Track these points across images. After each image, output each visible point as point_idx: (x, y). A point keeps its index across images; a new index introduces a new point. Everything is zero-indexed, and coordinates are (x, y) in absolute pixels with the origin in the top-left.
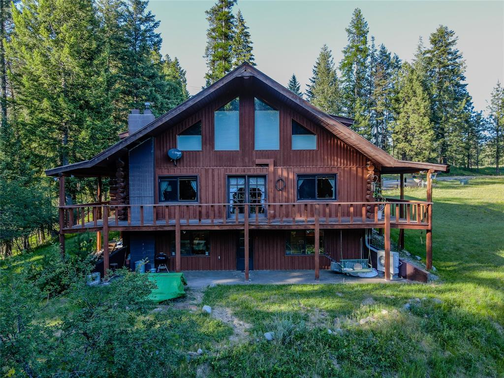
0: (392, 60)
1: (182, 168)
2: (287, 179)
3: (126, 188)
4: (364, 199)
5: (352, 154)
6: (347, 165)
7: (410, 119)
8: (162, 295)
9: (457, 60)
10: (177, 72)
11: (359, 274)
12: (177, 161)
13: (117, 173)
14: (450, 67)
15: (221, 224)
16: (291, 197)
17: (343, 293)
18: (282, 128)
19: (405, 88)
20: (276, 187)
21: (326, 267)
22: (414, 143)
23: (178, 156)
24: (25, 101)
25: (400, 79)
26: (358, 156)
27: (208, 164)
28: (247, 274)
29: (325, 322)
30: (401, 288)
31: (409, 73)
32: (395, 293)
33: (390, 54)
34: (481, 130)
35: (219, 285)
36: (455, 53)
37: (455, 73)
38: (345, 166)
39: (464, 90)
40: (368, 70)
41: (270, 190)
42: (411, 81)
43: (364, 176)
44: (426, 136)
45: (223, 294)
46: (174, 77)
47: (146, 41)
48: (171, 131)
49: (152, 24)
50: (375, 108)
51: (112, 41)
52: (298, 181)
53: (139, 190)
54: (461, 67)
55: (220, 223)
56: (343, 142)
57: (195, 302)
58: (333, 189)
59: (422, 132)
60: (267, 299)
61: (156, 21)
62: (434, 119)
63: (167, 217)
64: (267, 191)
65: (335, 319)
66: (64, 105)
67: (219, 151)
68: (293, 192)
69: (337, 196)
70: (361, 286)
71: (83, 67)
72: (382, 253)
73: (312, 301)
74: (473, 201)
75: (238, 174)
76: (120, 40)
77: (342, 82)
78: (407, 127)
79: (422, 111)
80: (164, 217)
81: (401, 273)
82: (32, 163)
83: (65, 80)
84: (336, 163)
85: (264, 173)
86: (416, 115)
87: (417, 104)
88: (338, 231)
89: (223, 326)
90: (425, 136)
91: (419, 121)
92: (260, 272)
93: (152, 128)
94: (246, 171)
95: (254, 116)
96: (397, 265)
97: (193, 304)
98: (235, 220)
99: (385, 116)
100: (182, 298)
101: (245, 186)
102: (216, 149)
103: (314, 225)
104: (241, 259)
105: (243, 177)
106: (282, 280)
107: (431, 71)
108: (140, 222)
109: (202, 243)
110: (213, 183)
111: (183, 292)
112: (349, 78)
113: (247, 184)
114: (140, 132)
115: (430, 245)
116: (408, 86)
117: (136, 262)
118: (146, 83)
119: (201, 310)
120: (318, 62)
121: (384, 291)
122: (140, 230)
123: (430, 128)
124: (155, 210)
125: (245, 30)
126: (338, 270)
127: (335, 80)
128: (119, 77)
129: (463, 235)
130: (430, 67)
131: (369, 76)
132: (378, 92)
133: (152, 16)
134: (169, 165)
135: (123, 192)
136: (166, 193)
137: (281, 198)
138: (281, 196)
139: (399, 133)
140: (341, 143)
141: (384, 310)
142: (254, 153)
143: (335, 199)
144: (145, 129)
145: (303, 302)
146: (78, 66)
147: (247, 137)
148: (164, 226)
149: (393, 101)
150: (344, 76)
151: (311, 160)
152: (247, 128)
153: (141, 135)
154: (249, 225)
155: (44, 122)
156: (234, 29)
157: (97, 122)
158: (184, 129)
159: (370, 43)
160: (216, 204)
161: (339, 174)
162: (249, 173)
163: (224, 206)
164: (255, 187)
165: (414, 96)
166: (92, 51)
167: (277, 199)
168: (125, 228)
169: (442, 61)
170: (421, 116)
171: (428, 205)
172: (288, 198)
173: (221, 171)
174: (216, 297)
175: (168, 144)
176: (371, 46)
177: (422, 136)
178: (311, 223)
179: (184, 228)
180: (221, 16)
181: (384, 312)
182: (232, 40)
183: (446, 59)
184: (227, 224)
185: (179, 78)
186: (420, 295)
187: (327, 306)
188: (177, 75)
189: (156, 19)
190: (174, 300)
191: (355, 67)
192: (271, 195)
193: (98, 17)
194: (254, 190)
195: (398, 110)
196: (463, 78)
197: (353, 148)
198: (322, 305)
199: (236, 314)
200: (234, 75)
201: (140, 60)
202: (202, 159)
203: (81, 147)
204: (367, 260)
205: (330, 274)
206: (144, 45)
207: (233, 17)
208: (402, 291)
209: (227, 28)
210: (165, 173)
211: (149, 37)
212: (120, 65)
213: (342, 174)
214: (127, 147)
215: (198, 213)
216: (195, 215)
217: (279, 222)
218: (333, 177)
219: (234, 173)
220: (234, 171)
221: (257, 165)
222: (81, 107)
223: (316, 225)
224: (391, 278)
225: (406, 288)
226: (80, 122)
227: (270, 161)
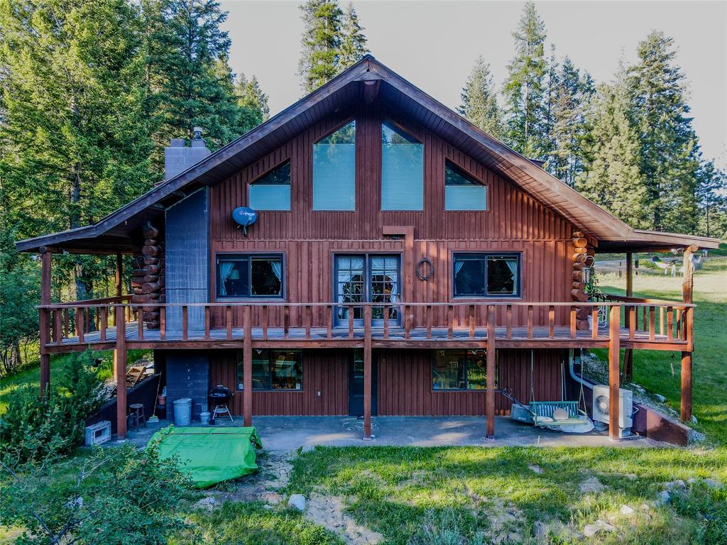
0: (582, 80)
1: (257, 240)
2: (436, 261)
3: (160, 274)
4: (568, 296)
5: (547, 217)
6: (539, 237)
7: (610, 170)
8: (214, 472)
9: (677, 82)
10: (255, 97)
11: (562, 428)
12: (248, 227)
13: (145, 247)
14: (667, 92)
15: (322, 338)
16: (443, 291)
17: (541, 465)
18: (428, 173)
19: (603, 122)
20: (417, 274)
21: (502, 411)
22: (614, 206)
23: (250, 219)
24: (11, 132)
25: (593, 109)
26: (558, 221)
27: (302, 233)
28: (368, 426)
29: (518, 530)
30: (644, 457)
31: (609, 99)
32: (637, 468)
33: (578, 70)
34: (714, 187)
35: (318, 448)
36: (675, 72)
37: (675, 101)
38: (535, 239)
39: (688, 127)
40: (544, 94)
41: (407, 280)
42: (611, 111)
43: (569, 256)
44: (635, 196)
45: (326, 465)
46: (251, 103)
47: (207, 42)
48: (238, 177)
49: (215, 16)
50: (553, 152)
51: (154, 44)
52: (454, 264)
53: (182, 277)
54: (683, 91)
55: (321, 335)
56: (533, 197)
57: (275, 484)
58: (515, 278)
59: (629, 189)
60: (406, 478)
61: (222, 12)
62: (646, 169)
63: (229, 324)
64: (402, 281)
65: (537, 523)
66: (70, 138)
67: (320, 212)
68: (446, 283)
69: (521, 291)
70: (572, 451)
71: (103, 79)
72: (602, 391)
73: (488, 483)
74: (716, 296)
75: (352, 250)
76: (166, 40)
77: (505, 113)
78: (605, 182)
79: (629, 157)
80: (224, 325)
81: (638, 427)
82: (22, 229)
83: (76, 100)
84: (519, 234)
85: (398, 249)
86: (619, 164)
87: (621, 146)
88: (528, 351)
89: (326, 538)
90: (633, 196)
91: (623, 173)
92: (389, 419)
93: (205, 170)
94: (367, 246)
95: (380, 153)
96: (630, 412)
97: (272, 489)
98: (347, 331)
99: (570, 166)
100: (252, 477)
101: (365, 273)
102: (315, 208)
103: (486, 341)
104: (356, 396)
105: (362, 256)
106: (428, 437)
107: (638, 97)
108: (181, 333)
109: (290, 366)
110: (309, 266)
111: (255, 466)
112: (516, 106)
113: (367, 268)
114: (183, 176)
115: (689, 379)
116: (606, 118)
117: (175, 402)
118: (205, 107)
119: (286, 503)
120: (469, 82)
121: (614, 462)
122: (182, 348)
123: (640, 183)
124: (208, 313)
125: (359, 32)
126: (524, 419)
127: (495, 110)
128: (162, 97)
129: (718, 353)
130: (637, 92)
131: (547, 104)
132: (560, 128)
133: (216, 4)
134: (234, 235)
135: (155, 281)
136: (229, 283)
137: (425, 293)
138: (425, 289)
139: (592, 191)
140: (528, 199)
141: (625, 506)
142: (380, 215)
143: (518, 295)
144: (193, 170)
145: (472, 484)
146: (94, 76)
147: (369, 189)
148: (224, 341)
149: (583, 142)
150: (509, 103)
151: (477, 229)
152: (369, 173)
153: (184, 183)
154: (372, 340)
155: (40, 165)
156: (343, 31)
157: (125, 168)
158: (262, 173)
159: (548, 53)
160: (315, 304)
161: (525, 252)
162: (370, 250)
163: (329, 307)
164: (380, 273)
165: (617, 134)
166: (119, 54)
167: (419, 296)
168: (155, 344)
169: (655, 83)
170: (626, 165)
171: (687, 309)
172: (438, 293)
173: (324, 246)
174: (314, 474)
175: (233, 199)
176: (550, 58)
177: (628, 196)
178: (479, 338)
179: (259, 345)
180: (323, 10)
181: (627, 510)
182: (339, 48)
183: (661, 80)
184: (334, 339)
185: (258, 106)
186: (681, 472)
187: (517, 494)
188: (256, 101)
189: (222, 9)
190: (238, 481)
191: (525, 90)
192: (409, 287)
193: (132, 5)
194: (380, 278)
195: (591, 156)
196: (686, 109)
197: (551, 208)
198: (507, 492)
199: (350, 511)
200: (348, 78)
201: (197, 72)
202: (290, 224)
203: (98, 207)
204: (577, 402)
205: (510, 426)
206: (203, 48)
207: (340, 12)
208: (646, 463)
209: (332, 29)
210: (228, 248)
211: (211, 37)
212: (166, 80)
213: (531, 253)
214: (159, 202)
215: (283, 318)
216: (278, 321)
217: (424, 334)
218: (515, 258)
219: (345, 249)
220: (345, 245)
221: (385, 236)
222: (101, 144)
223: (490, 342)
224: (620, 436)
225: (654, 456)
226: (98, 167)
227: (407, 230)
